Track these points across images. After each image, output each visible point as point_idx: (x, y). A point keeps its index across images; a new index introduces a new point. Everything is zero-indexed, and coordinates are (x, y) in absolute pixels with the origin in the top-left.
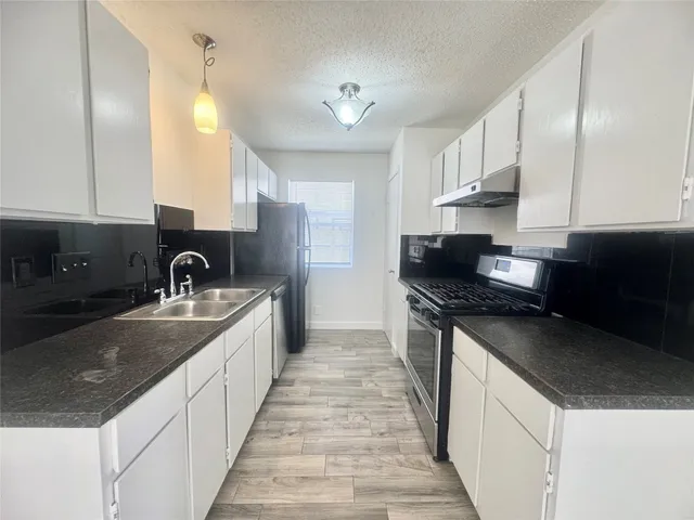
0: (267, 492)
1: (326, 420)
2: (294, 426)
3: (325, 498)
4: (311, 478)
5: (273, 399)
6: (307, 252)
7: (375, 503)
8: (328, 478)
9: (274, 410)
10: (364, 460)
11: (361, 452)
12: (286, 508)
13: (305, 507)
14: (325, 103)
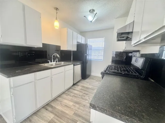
0: (58, 105)
1: (80, 95)
2: (72, 94)
3: (67, 112)
4: (67, 106)
5: (72, 88)
6: (88, 56)
7: (76, 118)
8: (71, 108)
9: (71, 90)
10: (81, 108)
11: (82, 105)
12: (59, 110)
13: (62, 112)
14: (85, 16)
